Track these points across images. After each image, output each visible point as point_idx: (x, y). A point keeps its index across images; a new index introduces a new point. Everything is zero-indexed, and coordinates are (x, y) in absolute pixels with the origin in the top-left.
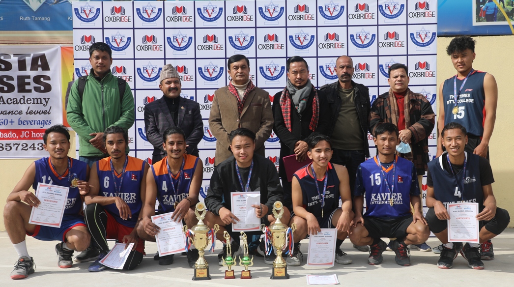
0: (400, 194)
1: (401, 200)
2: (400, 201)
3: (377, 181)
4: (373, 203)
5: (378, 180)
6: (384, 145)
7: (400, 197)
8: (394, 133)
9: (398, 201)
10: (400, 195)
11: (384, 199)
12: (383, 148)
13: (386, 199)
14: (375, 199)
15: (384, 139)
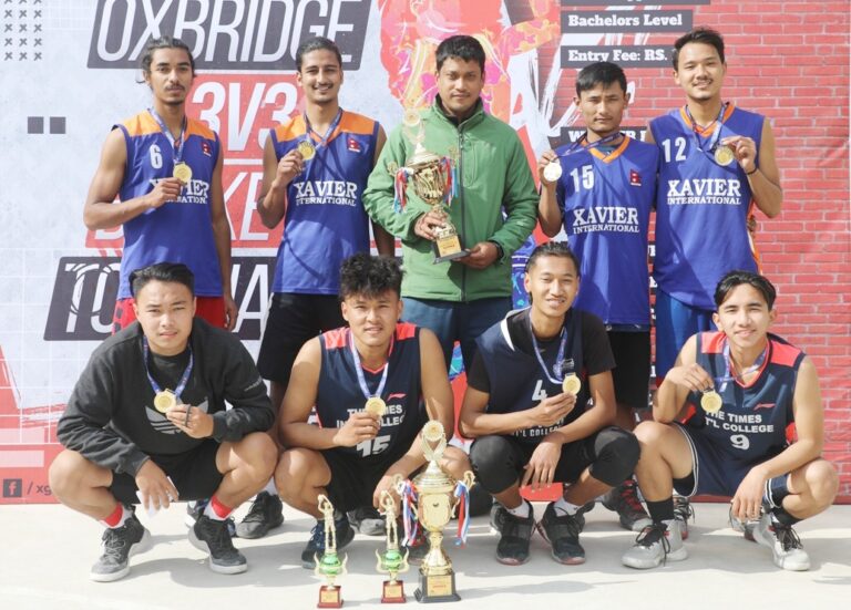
0: (635, 210)
1: (637, 222)
2: (634, 225)
3: (585, 182)
4: (580, 230)
5: (587, 178)
6: (595, 112)
7: (635, 217)
8: (616, 85)
9: (630, 225)
10: (634, 213)
11: (602, 219)
12: (596, 120)
13: (606, 222)
14: (583, 222)
15: (596, 100)
